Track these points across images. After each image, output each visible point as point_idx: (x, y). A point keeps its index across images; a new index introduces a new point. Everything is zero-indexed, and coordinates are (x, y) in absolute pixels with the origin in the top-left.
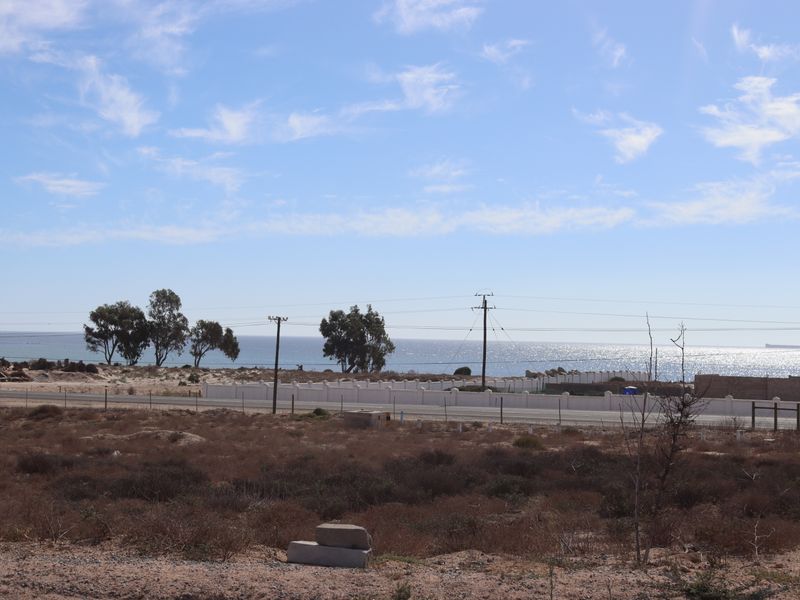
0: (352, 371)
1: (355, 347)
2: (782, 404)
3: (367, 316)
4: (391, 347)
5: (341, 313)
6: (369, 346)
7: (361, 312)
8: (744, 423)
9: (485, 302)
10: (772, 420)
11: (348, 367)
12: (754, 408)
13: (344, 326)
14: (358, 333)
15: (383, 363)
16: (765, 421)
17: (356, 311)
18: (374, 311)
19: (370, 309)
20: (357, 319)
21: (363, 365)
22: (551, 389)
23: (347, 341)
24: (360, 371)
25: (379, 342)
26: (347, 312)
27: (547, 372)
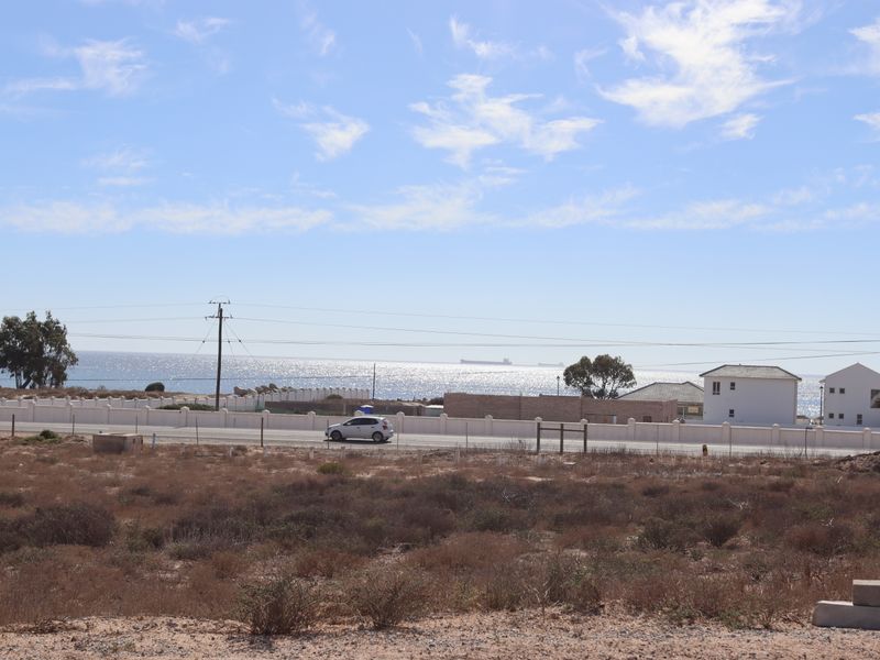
0: (28, 387)
1: (33, 358)
2: (545, 424)
3: (46, 324)
4: (73, 359)
5: (16, 319)
6: (48, 358)
7: (38, 319)
8: (530, 446)
9: (221, 311)
10: (558, 441)
11: (24, 382)
12: (539, 429)
13: (19, 335)
14: (35, 343)
15: (65, 378)
16: (550, 443)
17: (33, 318)
18: (54, 318)
19: (49, 316)
20: (35, 326)
21: (39, 380)
22: (275, 407)
23: (21, 352)
24: (37, 386)
25: (58, 353)
26: (23, 318)
27: (257, 389)
